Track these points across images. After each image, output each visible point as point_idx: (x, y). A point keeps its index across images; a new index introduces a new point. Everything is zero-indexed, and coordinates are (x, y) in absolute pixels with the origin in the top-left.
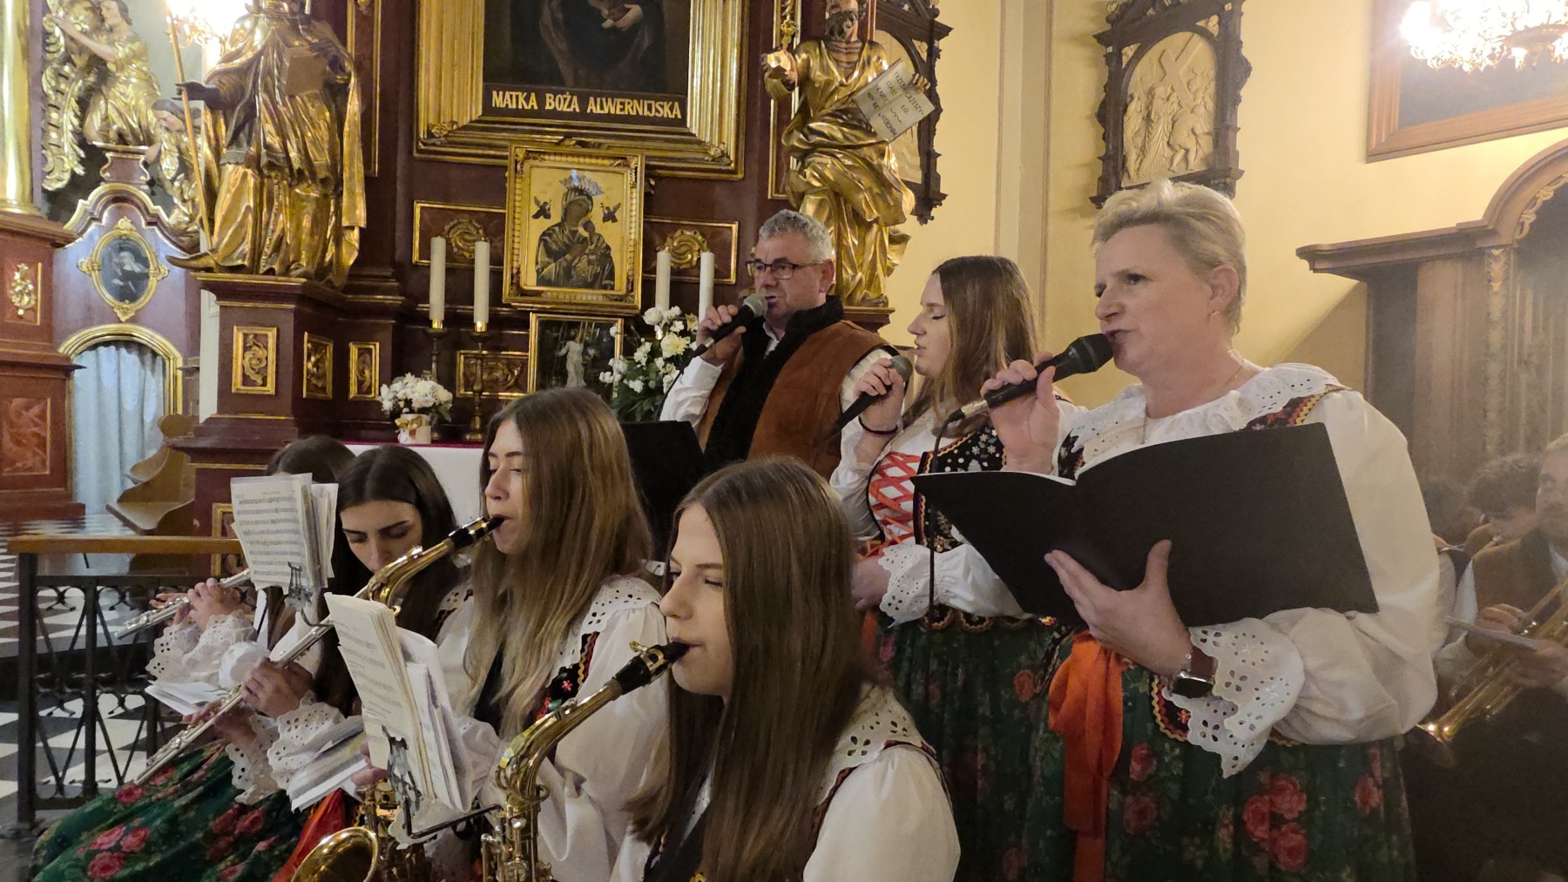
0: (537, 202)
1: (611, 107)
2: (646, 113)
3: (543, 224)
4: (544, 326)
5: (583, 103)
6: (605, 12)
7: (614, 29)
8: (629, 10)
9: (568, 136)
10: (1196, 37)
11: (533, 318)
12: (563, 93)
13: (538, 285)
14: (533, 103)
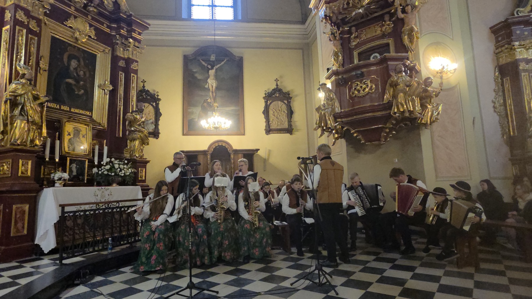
0: (68, 132)
1: (77, 111)
2: (84, 113)
3: (69, 137)
4: (70, 160)
5: (70, 109)
6: (76, 90)
7: (78, 94)
8: (81, 91)
9: (72, 117)
10: (150, 105)
11: (68, 159)
12: (66, 106)
13: (68, 151)
14: (58, 107)
